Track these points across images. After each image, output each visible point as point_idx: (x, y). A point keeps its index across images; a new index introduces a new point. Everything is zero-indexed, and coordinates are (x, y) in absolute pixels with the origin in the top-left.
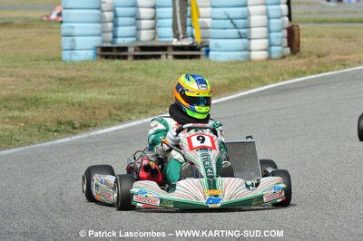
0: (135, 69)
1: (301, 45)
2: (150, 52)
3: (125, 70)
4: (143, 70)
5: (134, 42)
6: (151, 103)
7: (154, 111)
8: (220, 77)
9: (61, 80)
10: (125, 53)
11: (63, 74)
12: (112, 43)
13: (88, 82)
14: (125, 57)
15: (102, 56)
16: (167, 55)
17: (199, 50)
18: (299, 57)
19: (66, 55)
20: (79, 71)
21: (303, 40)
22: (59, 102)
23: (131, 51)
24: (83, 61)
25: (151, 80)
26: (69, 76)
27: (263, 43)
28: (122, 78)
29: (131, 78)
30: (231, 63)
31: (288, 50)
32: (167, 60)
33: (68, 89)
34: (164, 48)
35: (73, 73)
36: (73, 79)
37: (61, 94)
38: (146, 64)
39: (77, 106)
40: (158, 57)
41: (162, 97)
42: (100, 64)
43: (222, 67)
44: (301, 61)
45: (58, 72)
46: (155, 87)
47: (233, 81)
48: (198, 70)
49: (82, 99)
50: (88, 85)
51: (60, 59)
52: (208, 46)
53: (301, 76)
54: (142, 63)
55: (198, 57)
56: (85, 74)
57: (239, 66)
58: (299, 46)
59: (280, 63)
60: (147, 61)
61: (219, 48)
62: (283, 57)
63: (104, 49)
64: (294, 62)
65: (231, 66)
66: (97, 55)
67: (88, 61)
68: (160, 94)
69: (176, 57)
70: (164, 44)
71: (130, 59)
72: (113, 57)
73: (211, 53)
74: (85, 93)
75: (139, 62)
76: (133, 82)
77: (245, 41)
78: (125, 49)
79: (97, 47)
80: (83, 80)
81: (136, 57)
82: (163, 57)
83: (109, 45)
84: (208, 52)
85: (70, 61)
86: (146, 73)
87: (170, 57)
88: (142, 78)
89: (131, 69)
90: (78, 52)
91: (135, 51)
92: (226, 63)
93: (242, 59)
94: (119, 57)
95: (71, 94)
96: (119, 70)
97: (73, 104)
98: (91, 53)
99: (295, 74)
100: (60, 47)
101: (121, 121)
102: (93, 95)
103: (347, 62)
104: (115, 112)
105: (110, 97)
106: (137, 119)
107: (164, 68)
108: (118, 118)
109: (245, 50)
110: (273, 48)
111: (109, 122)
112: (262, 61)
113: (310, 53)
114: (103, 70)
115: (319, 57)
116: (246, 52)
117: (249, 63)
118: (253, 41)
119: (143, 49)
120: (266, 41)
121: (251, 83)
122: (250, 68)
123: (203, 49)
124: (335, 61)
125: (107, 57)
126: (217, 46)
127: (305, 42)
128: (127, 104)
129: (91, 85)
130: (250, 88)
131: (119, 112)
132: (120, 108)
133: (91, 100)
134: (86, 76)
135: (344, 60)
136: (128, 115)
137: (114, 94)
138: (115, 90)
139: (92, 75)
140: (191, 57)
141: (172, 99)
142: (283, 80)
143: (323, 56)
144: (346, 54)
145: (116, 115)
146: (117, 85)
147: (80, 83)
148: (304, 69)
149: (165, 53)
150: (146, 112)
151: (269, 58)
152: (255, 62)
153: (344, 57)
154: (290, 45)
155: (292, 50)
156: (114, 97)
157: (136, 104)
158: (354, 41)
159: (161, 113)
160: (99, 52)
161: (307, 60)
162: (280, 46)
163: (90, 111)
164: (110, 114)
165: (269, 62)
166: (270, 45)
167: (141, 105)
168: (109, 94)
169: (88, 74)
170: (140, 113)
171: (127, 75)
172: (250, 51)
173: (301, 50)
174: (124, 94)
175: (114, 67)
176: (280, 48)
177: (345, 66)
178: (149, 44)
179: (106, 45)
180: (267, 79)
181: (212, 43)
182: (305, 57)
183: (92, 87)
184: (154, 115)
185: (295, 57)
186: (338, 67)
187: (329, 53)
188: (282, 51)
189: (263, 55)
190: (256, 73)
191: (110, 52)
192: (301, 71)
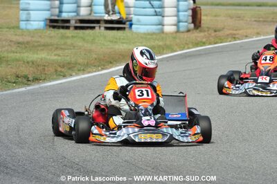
0: (76, 37)
1: (202, 22)
2: (87, 24)
3: (68, 37)
4: (82, 38)
5: (75, 16)
6: (88, 63)
7: (89, 70)
9: (19, 43)
10: (68, 25)
11: (21, 39)
12: (58, 16)
13: (39, 46)
14: (68, 28)
15: (50, 26)
16: (100, 27)
17: (124, 24)
18: (201, 31)
19: (23, 25)
20: (32, 37)
21: (203, 18)
22: (18, 60)
23: (73, 23)
24: (36, 30)
25: (88, 46)
26: (25, 41)
27: (173, 20)
28: (65, 44)
29: (72, 44)
30: (149, 34)
31: (192, 25)
32: (100, 31)
33: (24, 51)
34: (98, 22)
35: (28, 39)
36: (28, 43)
37: (18, 54)
38: (84, 33)
39: (31, 63)
40: (93, 28)
41: (96, 59)
42: (49, 32)
43: (142, 38)
44: (202, 34)
45: (17, 37)
46: (90, 51)
48: (123, 39)
49: (35, 59)
50: (40, 48)
51: (18, 27)
52: (131, 21)
53: (201, 46)
54: (81, 32)
55: (124, 28)
56: (37, 40)
57: (155, 36)
58: (200, 23)
59: (186, 35)
60: (84, 31)
62: (188, 31)
63: (52, 21)
64: (197, 35)
65: (149, 37)
66: (46, 25)
67: (40, 29)
68: (94, 56)
69: (107, 28)
70: (98, 18)
71: (71, 29)
72: (59, 27)
73: (133, 26)
74: (37, 54)
75: (78, 31)
76: (74, 47)
77: (160, 17)
78: (68, 21)
79: (46, 19)
80: (36, 44)
81: (76, 28)
82: (97, 28)
83: (56, 18)
84: (131, 25)
85: (26, 29)
86: (84, 40)
87: (102, 28)
88: (80, 44)
89: (72, 36)
90: (32, 22)
91: (76, 23)
92: (145, 34)
93: (157, 31)
94: (63, 27)
95: (26, 55)
96: (63, 37)
97: (28, 62)
98: (42, 24)
99: (197, 44)
100: (18, 19)
101: (64, 76)
102: (43, 56)
103: (237, 36)
104: (59, 69)
105: (56, 57)
106: (77, 74)
107: (98, 36)
108: (62, 74)
109: (159, 25)
110: (181, 24)
111: (55, 77)
112: (172, 33)
113: (209, 28)
114: (51, 37)
115: (215, 31)
116: (160, 27)
117: (162, 35)
118: (165, 18)
119: (82, 21)
120: (175, 18)
121: (163, 50)
122: (163, 38)
123: (128, 23)
124: (228, 35)
125: (54, 27)
126: (139, 21)
127: (205, 19)
128: (69, 63)
129: (42, 48)
130: (163, 54)
131: (63, 70)
132: (63, 67)
133: (42, 59)
134: (38, 42)
135: (235, 34)
136: (70, 72)
137: (59, 56)
138: (60, 52)
139: (43, 41)
140: (118, 29)
141: (103, 60)
142: (189, 48)
143: (219, 31)
144: (236, 30)
145: (61, 72)
146: (62, 49)
147: (34, 46)
148: (204, 40)
149: (98, 25)
150: (83, 70)
151: (178, 31)
152: (166, 34)
153: (235, 32)
154: (194, 22)
155: (195, 25)
156: (60, 58)
157: (76, 63)
158: (242, 20)
159: (95, 71)
160: (48, 22)
161: (206, 33)
162: (186, 22)
163: (41, 68)
164: (56, 71)
165: (178, 34)
166: (179, 21)
167: (79, 64)
168: (55, 55)
169: (40, 39)
170: (79, 70)
171: (69, 41)
172: (163, 25)
173: (202, 25)
174: (67, 56)
175: (60, 35)
176: (186, 24)
177: (235, 39)
178: (87, 18)
179: (53, 18)
180: (176, 47)
181: (135, 18)
182: (205, 31)
183: (42, 50)
184: (89, 72)
185: (198, 31)
186: (230, 39)
187: (223, 28)
188: (187, 26)
189: (173, 29)
190: (168, 43)
191: (56, 23)
192: (201, 42)
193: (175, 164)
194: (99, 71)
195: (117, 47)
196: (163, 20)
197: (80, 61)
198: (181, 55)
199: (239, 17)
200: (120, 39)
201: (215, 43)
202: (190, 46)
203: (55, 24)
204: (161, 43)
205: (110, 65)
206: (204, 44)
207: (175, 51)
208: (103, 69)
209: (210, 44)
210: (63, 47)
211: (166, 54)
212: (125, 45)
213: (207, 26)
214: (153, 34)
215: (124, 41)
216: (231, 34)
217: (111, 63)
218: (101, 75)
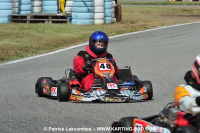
1: (122, 16)
2: (39, 19)
3: (25, 29)
4: (35, 29)
5: (30, 13)
6: (39, 47)
7: (40, 52)
8: (77, 33)
10: (25, 20)
12: (18, 13)
13: (4, 35)
14: (25, 22)
15: (12, 21)
16: (48, 21)
17: (66, 18)
18: (121, 23)
21: (122, 13)
23: (28, 18)
24: (2, 23)
25: (39, 35)
27: (101, 15)
28: (23, 33)
29: (28, 33)
30: (83, 25)
31: (115, 19)
32: (48, 24)
34: (47, 17)
38: (37, 26)
40: (44, 22)
41: (45, 44)
42: (11, 25)
43: (79, 28)
44: (122, 25)
46: (41, 38)
47: (85, 36)
48: (65, 29)
49: (1, 45)
50: (4, 37)
52: (71, 16)
53: (122, 34)
54: (34, 25)
55: (66, 22)
57: (88, 27)
58: (121, 17)
59: (110, 26)
60: (37, 24)
61: (77, 17)
62: (112, 23)
63: (13, 17)
64: (118, 26)
65: (83, 27)
66: (10, 20)
67: (5, 23)
68: (44, 42)
69: (53, 22)
70: (47, 15)
71: (28, 22)
72: (19, 22)
73: (72, 20)
74: (3, 41)
75: (33, 24)
76: (29, 35)
77: (92, 13)
78: (25, 17)
79: (10, 16)
80: (2, 34)
81: (31, 22)
82: (46, 22)
83: (17, 15)
84: (71, 19)
86: (37, 30)
87: (50, 22)
88: (34, 33)
89: (28, 28)
91: (31, 18)
92: (81, 25)
93: (90, 24)
94: (22, 22)
96: (21, 28)
98: (6, 19)
99: (118, 33)
101: (22, 57)
102: (7, 42)
103: (147, 26)
104: (19, 52)
106: (31, 55)
107: (47, 28)
110: (107, 18)
111: (15, 57)
112: (100, 25)
113: (127, 21)
114: (13, 29)
115: (132, 23)
116: (92, 20)
117: (93, 26)
118: (95, 14)
119: (35, 17)
120: (103, 14)
122: (94, 29)
123: (69, 18)
124: (140, 26)
125: (15, 21)
127: (124, 15)
128: (26, 48)
129: (6, 37)
131: (21, 52)
132: (21, 50)
133: (6, 45)
134: (3, 32)
136: (26, 54)
137: (18, 42)
138: (19, 40)
139: (7, 31)
140: (62, 22)
141: (50, 45)
143: (134, 23)
144: (147, 22)
145: (19, 54)
146: (20, 37)
148: (124, 29)
149: (47, 19)
150: (36, 52)
151: (105, 23)
152: (96, 25)
153: (145, 24)
154: (116, 16)
155: (117, 19)
156: (19, 44)
157: (31, 47)
158: (151, 14)
159: (45, 53)
160: (11, 18)
161: (125, 24)
163: (5, 51)
164: (16, 53)
165: (105, 25)
166: (105, 16)
167: (33, 48)
168: (16, 42)
169: (5, 30)
170: (33, 53)
171: (26, 32)
172: (94, 19)
173: (122, 19)
174: (24, 42)
175: (19, 27)
176: (110, 18)
177: (146, 28)
178: (39, 14)
179: (14, 15)
181: (73, 14)
182: (124, 23)
184: (40, 54)
185: (119, 23)
186: (142, 29)
187: (137, 21)
188: (112, 20)
189: (101, 21)
191: (16, 19)
192: (121, 31)
193: (101, 119)
194: (47, 53)
195: (60, 35)
196: (94, 16)
197: (34, 46)
199: (149, 13)
200: (63, 29)
201: (132, 32)
202: (114, 34)
205: (56, 48)
206: (124, 32)
208: (50, 51)
209: (128, 32)
210: (21, 36)
212: (66, 34)
213: (125, 19)
214: (87, 25)
215: (66, 31)
216: (143, 25)
217: (56, 47)
218: (49, 55)
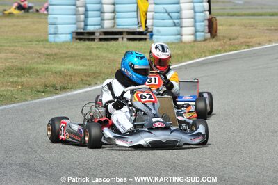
0: (100, 48)
1: (218, 31)
2: (111, 36)
3: (93, 49)
4: (106, 48)
5: (99, 29)
9: (47, 55)
10: (93, 37)
11: (49, 51)
12: (84, 29)
13: (66, 57)
14: (93, 40)
15: (77, 39)
16: (123, 38)
17: (145, 35)
18: (217, 40)
19: (51, 38)
20: (60, 49)
21: (218, 27)
22: (46, 71)
23: (97, 35)
24: (63, 42)
25: (111, 56)
26: (54, 53)
27: (190, 30)
28: (91, 55)
29: (97, 54)
31: (209, 35)
32: (123, 42)
33: (52, 62)
34: (121, 33)
35: (56, 51)
36: (56, 54)
37: (47, 66)
38: (108, 44)
39: (58, 74)
40: (116, 39)
42: (75, 44)
44: (218, 43)
45: (46, 50)
46: (114, 61)
48: (144, 49)
49: (62, 69)
50: (66, 59)
51: (47, 40)
52: (152, 32)
53: (217, 54)
54: (105, 43)
55: (145, 39)
57: (174, 46)
58: (216, 32)
59: (203, 44)
60: (108, 42)
61: (160, 34)
62: (205, 40)
63: (78, 34)
64: (213, 44)
66: (73, 38)
67: (67, 42)
69: (129, 39)
70: (121, 30)
71: (96, 40)
72: (85, 40)
73: (154, 37)
74: (65, 65)
75: (102, 43)
76: (99, 57)
77: (178, 28)
78: (93, 34)
79: (73, 32)
80: (63, 56)
81: (101, 40)
82: (120, 39)
83: (82, 31)
84: (152, 36)
85: (54, 42)
86: (108, 50)
87: (125, 39)
88: (104, 55)
89: (97, 48)
90: (60, 35)
91: (100, 35)
93: (176, 41)
94: (89, 40)
95: (53, 66)
96: (89, 48)
97: (56, 73)
98: (69, 37)
99: (213, 52)
100: (47, 32)
101: (90, 85)
102: (70, 66)
103: (251, 44)
104: (85, 78)
105: (82, 68)
106: (101, 83)
107: (121, 47)
108: (88, 83)
109: (178, 35)
110: (198, 33)
111: (81, 85)
112: (190, 43)
113: (224, 37)
114: (77, 49)
115: (230, 40)
116: (179, 37)
117: (181, 44)
118: (183, 28)
119: (106, 33)
120: (193, 28)
121: (182, 58)
122: (181, 47)
123: (149, 34)
124: (242, 43)
125: (80, 39)
126: (158, 31)
127: (221, 29)
128: (94, 73)
129: (69, 59)
130: (182, 62)
131: (88, 79)
132: (89, 76)
133: (69, 69)
134: (65, 53)
135: (248, 42)
136: (95, 80)
137: (85, 66)
138: (86, 63)
139: (70, 52)
140: (140, 39)
142: (205, 56)
143: (234, 39)
144: (249, 38)
145: (87, 81)
146: (88, 59)
147: (61, 58)
148: (220, 48)
149: (121, 36)
151: (195, 41)
152: (185, 43)
153: (249, 40)
154: (210, 31)
155: (211, 35)
156: (85, 68)
157: (101, 73)
158: (256, 28)
160: (74, 35)
161: (222, 42)
162: (202, 32)
163: (67, 78)
164: (82, 80)
165: (195, 43)
166: (196, 31)
167: (104, 73)
168: (81, 65)
169: (67, 51)
170: (103, 79)
171: (94, 52)
172: (182, 35)
173: (218, 34)
174: (92, 66)
175: (85, 47)
176: (203, 33)
177: (248, 46)
178: (110, 30)
179: (79, 31)
180: (194, 55)
181: (155, 30)
182: (220, 40)
183: (70, 61)
185: (214, 40)
186: (244, 47)
187: (238, 37)
188: (204, 36)
189: (191, 38)
190: (186, 51)
192: (217, 50)
196: (181, 31)
197: (105, 70)
198: (198, 62)
199: (253, 26)
200: (141, 49)
201: (231, 51)
202: (207, 54)
203: (81, 37)
204: (180, 52)
206: (220, 52)
207: (194, 59)
209: (226, 52)
210: (88, 57)
211: (185, 62)
213: (222, 35)
214: (172, 43)
216: (245, 42)
